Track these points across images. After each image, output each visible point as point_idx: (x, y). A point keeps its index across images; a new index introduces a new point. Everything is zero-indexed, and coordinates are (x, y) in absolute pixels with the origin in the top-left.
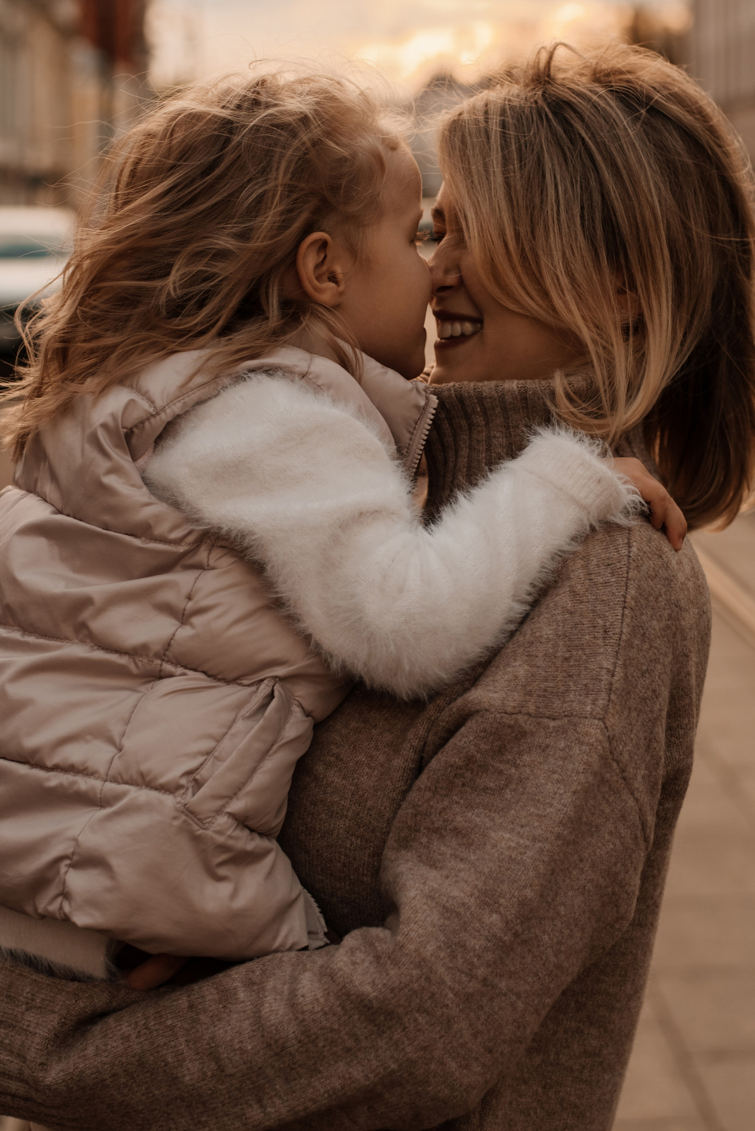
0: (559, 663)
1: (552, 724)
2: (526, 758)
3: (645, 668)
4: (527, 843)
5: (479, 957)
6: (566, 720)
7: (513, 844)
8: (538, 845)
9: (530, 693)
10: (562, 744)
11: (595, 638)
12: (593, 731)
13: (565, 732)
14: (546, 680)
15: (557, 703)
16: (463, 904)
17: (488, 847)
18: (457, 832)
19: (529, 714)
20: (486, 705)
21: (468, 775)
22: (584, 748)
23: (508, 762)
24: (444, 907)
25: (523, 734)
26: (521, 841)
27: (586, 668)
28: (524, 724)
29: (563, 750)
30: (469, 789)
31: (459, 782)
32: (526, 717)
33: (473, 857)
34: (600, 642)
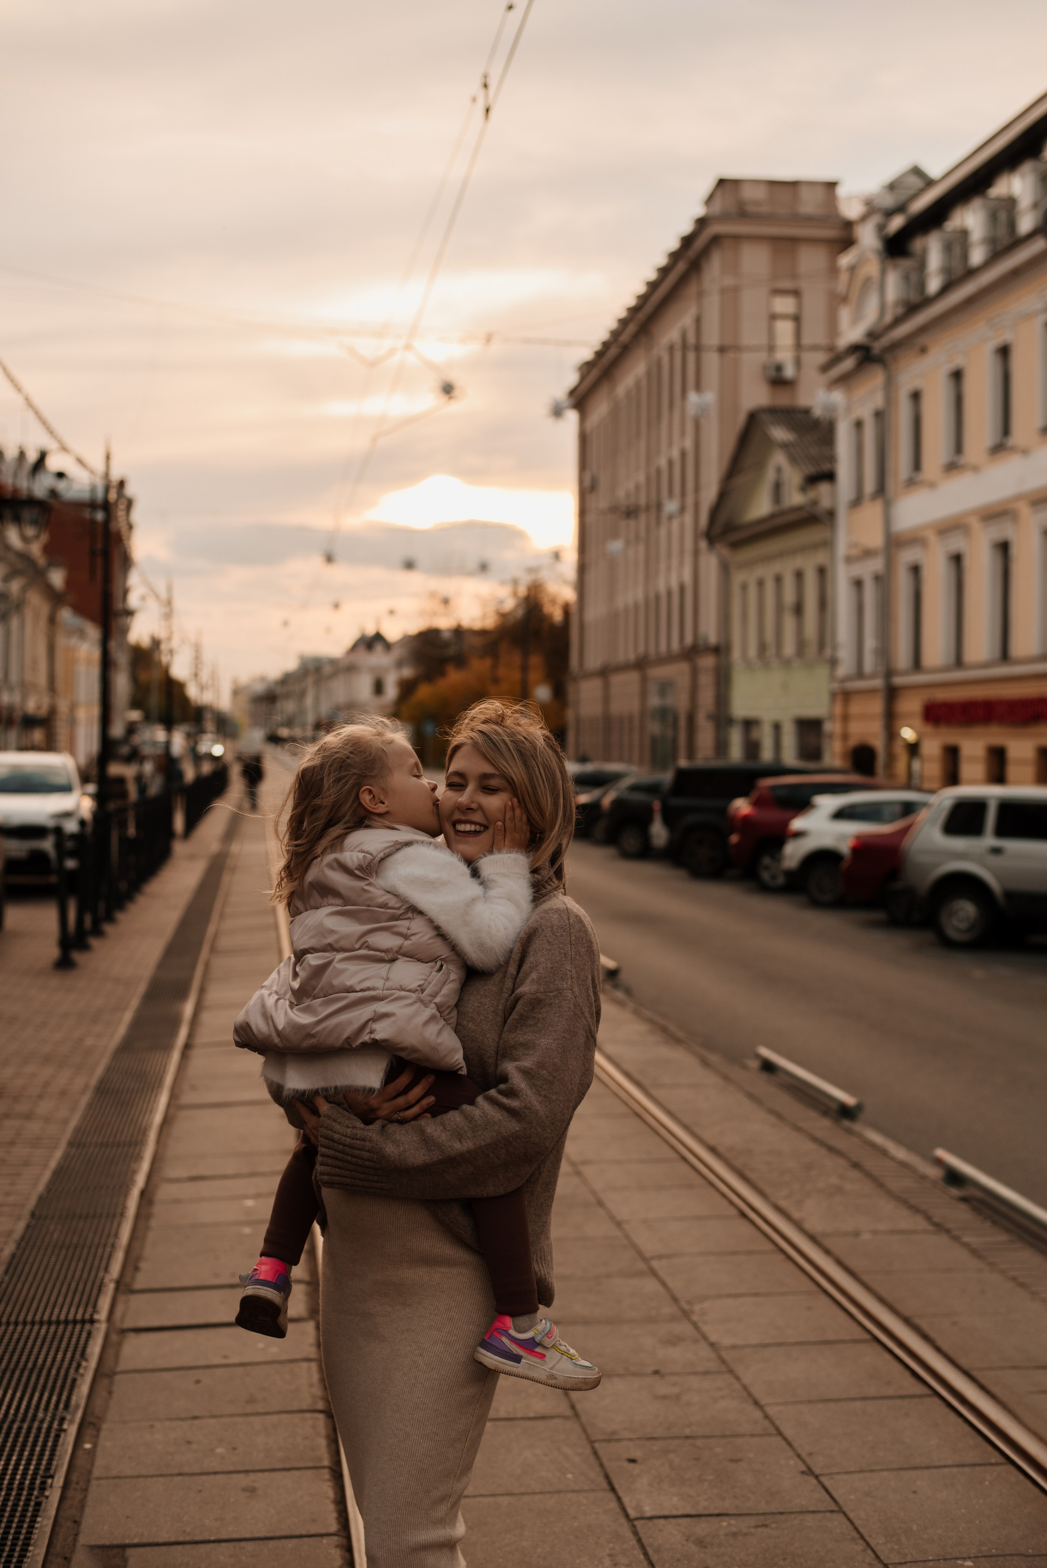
0: (549, 970)
1: (551, 994)
2: (544, 1010)
3: (582, 968)
4: (552, 1041)
5: (541, 1088)
6: (557, 992)
7: (546, 1043)
8: (556, 1042)
9: (540, 984)
10: (557, 1002)
11: (562, 958)
12: (569, 995)
13: (557, 996)
14: (546, 978)
15: (552, 986)
16: (531, 1069)
17: (537, 1047)
18: (521, 1045)
19: (541, 992)
20: (523, 993)
21: (522, 1022)
22: (567, 1002)
23: (537, 1013)
24: (523, 1071)
25: (541, 1001)
26: (549, 1041)
27: (561, 971)
28: (540, 997)
29: (558, 1004)
30: (524, 1027)
31: (519, 1025)
32: (540, 994)
33: (531, 1052)
34: (564, 959)
